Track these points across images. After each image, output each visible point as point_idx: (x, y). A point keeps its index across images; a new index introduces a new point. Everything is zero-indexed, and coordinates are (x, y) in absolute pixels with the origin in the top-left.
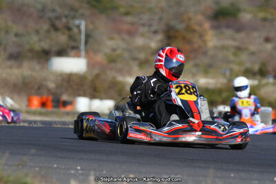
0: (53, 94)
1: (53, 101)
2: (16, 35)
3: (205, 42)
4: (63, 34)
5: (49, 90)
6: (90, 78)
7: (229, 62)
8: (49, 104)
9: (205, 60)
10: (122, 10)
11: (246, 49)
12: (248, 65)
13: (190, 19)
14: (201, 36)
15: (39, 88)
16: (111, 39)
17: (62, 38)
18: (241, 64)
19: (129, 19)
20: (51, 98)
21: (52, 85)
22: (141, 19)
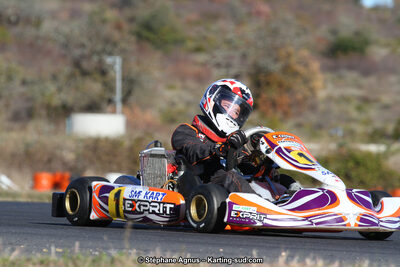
0: (71, 169)
2: (24, 83)
3: (312, 90)
4: (95, 80)
5: (65, 164)
6: (127, 143)
7: (350, 120)
9: (313, 118)
10: (190, 44)
11: (376, 101)
12: (378, 124)
13: (289, 55)
14: (307, 81)
15: (50, 161)
16: (171, 87)
17: (95, 87)
18: (367, 122)
19: (201, 58)
20: (68, 175)
21: (69, 156)
22: (214, 57)
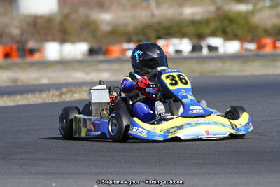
0: (17, 42)
1: (18, 49)
8: (14, 53)
15: (1, 37)
20: (15, 46)
